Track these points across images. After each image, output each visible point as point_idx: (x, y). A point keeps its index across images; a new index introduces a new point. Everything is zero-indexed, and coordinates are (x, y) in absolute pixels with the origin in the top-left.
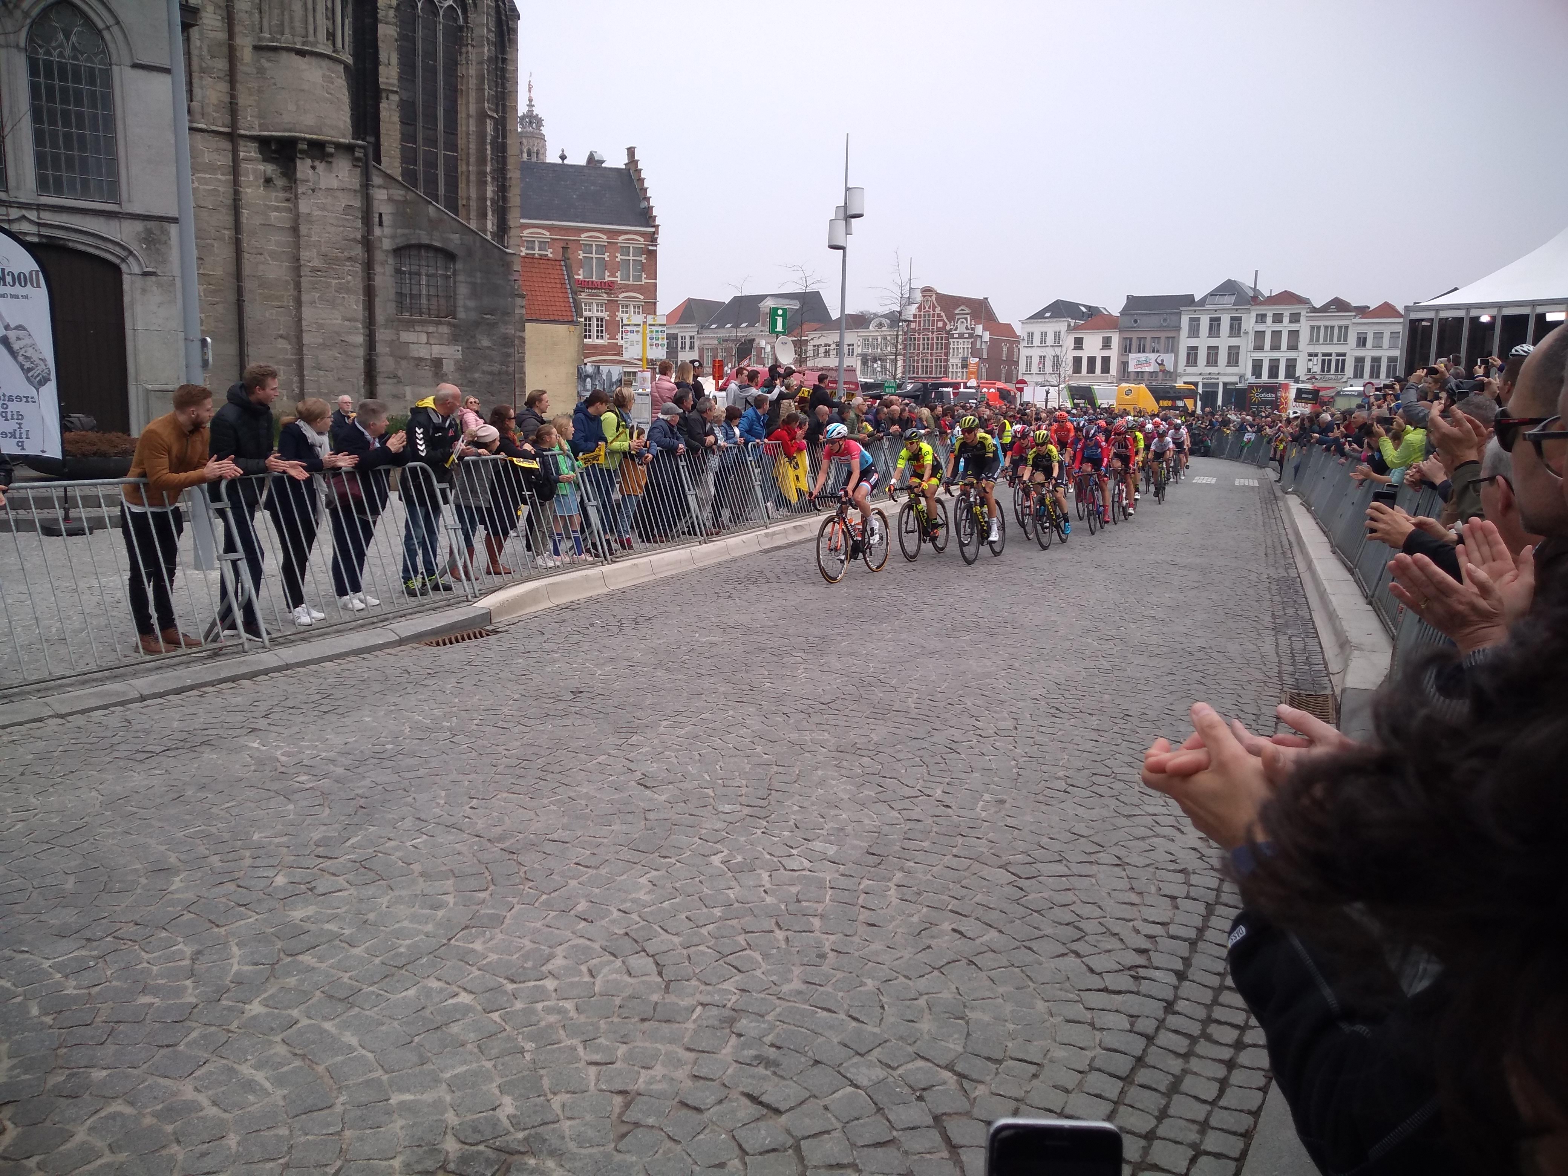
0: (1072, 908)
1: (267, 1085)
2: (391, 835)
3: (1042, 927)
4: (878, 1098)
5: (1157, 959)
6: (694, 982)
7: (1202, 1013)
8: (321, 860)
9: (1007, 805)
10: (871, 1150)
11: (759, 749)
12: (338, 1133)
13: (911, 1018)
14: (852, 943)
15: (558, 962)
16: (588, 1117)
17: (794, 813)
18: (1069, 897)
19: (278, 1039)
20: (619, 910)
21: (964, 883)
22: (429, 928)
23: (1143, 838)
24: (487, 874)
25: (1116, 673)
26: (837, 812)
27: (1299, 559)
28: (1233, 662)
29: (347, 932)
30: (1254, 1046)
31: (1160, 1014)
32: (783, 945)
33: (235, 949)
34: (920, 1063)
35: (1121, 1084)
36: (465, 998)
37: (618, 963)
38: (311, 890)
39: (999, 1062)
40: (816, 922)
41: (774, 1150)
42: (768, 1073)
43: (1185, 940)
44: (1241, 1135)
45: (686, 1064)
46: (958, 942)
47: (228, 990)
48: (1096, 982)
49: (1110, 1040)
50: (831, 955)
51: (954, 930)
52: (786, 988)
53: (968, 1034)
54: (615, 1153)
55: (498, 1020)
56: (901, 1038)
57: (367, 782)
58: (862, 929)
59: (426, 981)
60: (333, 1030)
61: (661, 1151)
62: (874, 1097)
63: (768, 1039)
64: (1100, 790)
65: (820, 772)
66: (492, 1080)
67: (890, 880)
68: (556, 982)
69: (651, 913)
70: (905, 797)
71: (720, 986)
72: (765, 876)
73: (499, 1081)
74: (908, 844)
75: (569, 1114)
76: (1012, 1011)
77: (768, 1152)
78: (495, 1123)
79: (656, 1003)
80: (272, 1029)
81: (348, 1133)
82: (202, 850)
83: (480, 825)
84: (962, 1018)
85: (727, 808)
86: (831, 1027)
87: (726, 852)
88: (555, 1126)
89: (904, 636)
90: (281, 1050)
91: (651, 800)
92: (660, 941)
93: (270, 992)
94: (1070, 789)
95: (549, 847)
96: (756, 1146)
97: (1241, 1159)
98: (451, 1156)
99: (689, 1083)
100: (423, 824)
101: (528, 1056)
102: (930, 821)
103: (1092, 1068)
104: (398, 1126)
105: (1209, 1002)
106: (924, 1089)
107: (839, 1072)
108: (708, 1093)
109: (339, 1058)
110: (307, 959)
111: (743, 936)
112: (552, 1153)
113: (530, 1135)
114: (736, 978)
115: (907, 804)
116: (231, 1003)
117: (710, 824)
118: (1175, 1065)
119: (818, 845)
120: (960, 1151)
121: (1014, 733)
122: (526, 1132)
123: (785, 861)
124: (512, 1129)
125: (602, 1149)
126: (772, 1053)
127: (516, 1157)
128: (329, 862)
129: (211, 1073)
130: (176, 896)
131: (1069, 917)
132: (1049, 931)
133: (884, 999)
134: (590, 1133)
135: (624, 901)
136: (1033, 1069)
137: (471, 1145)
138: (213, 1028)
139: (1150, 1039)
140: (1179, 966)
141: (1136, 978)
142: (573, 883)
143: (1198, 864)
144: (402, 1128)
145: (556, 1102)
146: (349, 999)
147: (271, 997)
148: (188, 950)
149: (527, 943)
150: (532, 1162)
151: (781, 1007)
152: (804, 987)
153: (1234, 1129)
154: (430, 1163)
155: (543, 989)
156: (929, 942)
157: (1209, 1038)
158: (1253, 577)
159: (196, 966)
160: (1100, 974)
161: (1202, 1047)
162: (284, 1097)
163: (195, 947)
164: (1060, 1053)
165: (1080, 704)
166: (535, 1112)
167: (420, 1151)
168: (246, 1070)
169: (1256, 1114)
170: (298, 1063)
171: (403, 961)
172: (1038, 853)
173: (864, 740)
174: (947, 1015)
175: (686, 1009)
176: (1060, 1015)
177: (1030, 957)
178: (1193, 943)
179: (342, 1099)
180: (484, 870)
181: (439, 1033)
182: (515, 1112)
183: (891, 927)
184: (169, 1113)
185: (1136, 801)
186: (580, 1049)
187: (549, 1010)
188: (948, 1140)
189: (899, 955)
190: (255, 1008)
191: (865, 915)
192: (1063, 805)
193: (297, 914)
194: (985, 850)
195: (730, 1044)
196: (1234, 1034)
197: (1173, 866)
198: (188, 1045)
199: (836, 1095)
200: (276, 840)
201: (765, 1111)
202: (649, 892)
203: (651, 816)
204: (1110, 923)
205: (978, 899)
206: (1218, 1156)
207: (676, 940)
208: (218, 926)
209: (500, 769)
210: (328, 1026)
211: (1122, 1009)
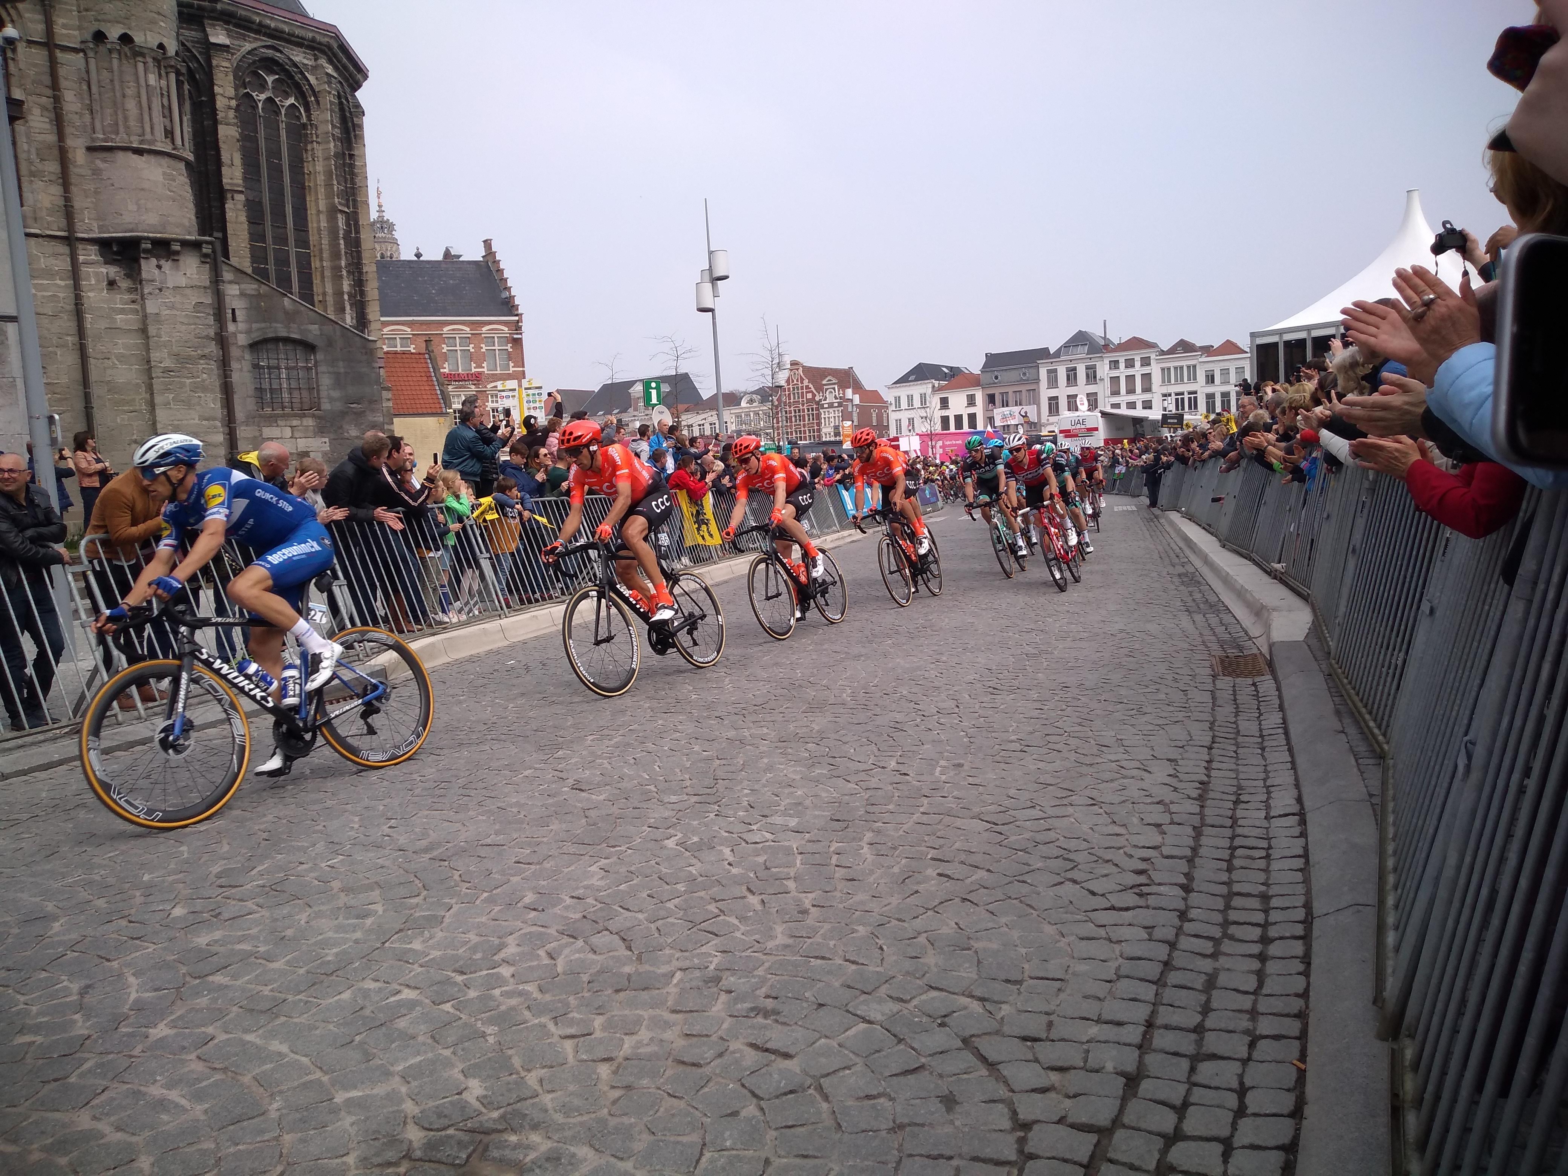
0: (1057, 844)
1: (183, 1102)
2: (302, 860)
3: (1031, 863)
4: (897, 1030)
5: (1157, 877)
6: (667, 951)
7: (1219, 918)
8: (224, 889)
9: (966, 767)
10: (901, 1078)
11: (697, 748)
12: (276, 1138)
13: (914, 954)
14: (834, 897)
15: (511, 950)
16: (572, 1088)
17: (747, 795)
18: (1052, 835)
19: (193, 1056)
20: (573, 897)
21: (938, 834)
22: (358, 935)
23: (1112, 780)
24: (417, 882)
25: (1045, 656)
26: (792, 790)
27: (1192, 557)
28: (1155, 638)
29: (262, 949)
30: (1281, 938)
31: (1177, 922)
32: (759, 907)
33: (132, 980)
34: (934, 994)
35: (1155, 987)
36: (408, 994)
37: (580, 943)
38: (215, 916)
39: (1019, 982)
40: (791, 885)
41: (791, 1092)
42: (769, 1021)
43: (1181, 858)
44: (1295, 1016)
45: (674, 1025)
46: (948, 884)
47: (127, 1017)
48: (1101, 902)
49: (1130, 950)
50: (813, 910)
51: (940, 875)
52: (770, 944)
53: (979, 962)
54: (610, 1118)
55: (452, 1010)
56: (908, 973)
57: (270, 817)
58: (841, 885)
59: (361, 984)
60: (258, 1041)
61: (662, 1109)
62: (892, 1029)
63: (763, 991)
64: (1057, 747)
65: (766, 760)
66: (453, 1066)
67: (861, 840)
68: (512, 970)
69: (609, 895)
70: (857, 772)
71: (698, 951)
72: (727, 851)
73: (461, 1066)
74: (871, 809)
75: (549, 1087)
76: (1020, 937)
77: (785, 1094)
78: (463, 1106)
79: (629, 975)
80: (184, 1048)
81: (287, 1138)
82: (84, 895)
83: (402, 840)
84: (969, 949)
85: (674, 798)
86: (830, 972)
87: (680, 835)
88: (535, 1100)
89: (825, 647)
90: (199, 1067)
91: (588, 799)
92: (623, 919)
93: (179, 1014)
94: (1026, 749)
95: (483, 852)
96: (771, 1090)
97: (1303, 1036)
98: (416, 1145)
99: (682, 1042)
100: (337, 847)
101: (491, 1040)
102: (890, 787)
103: (1119, 977)
104: (347, 1121)
105: (1222, 908)
106: (945, 1016)
107: (848, 1011)
108: (705, 1049)
109: (269, 1066)
110: (218, 979)
111: (714, 905)
112: (535, 1127)
113: (505, 1112)
114: (714, 942)
115: (863, 777)
116: (131, 1030)
117: (657, 813)
118: (1207, 965)
119: (777, 820)
120: (999, 1067)
121: (956, 710)
122: (502, 1110)
123: (744, 836)
124: (484, 1110)
125: (593, 1116)
126: (770, 1004)
127: (493, 1136)
128: (234, 891)
129: (113, 1099)
130: (56, 939)
131: (1058, 852)
132: (1040, 865)
133: (880, 942)
134: (577, 1102)
135: (577, 888)
136: (1058, 984)
137: (438, 1130)
138: (111, 1056)
139: (1172, 945)
140: (1183, 880)
141: (1141, 895)
142: (515, 879)
143: (1174, 796)
144: (352, 1124)
145: (532, 1079)
146: (274, 1009)
147: (180, 1018)
148: (75, 987)
149: (473, 938)
150: (513, 1138)
151: (768, 962)
152: (790, 941)
153: (1286, 1012)
154: (391, 1154)
155: (499, 976)
156: (916, 888)
157: (1232, 938)
158: (1154, 574)
159: (85, 1000)
160: (1103, 895)
161: (1227, 946)
162: (206, 1112)
163: (84, 982)
164: (1082, 967)
165: (1016, 683)
166: (509, 1090)
167: (376, 1143)
168: (156, 1091)
169: (1305, 995)
170: (218, 1076)
171: (332, 967)
172: (1008, 803)
173: (804, 730)
174: (952, 948)
175: (664, 975)
176: (1072, 934)
177: (1025, 889)
178: (1190, 861)
179: (275, 1106)
180: (412, 878)
181: (384, 1028)
182: (485, 1093)
183: (871, 879)
184: (62, 1146)
185: (1095, 751)
186: (551, 1026)
187: (507, 995)
188: (984, 1059)
189: (887, 902)
190: (161, 1031)
191: (840, 873)
192: (1021, 763)
193: (202, 940)
194: (954, 806)
195: (720, 1001)
196: (1258, 931)
197: (1149, 800)
198: (82, 1076)
199: (849, 1033)
200: (171, 878)
201: (773, 1057)
202: (602, 878)
203: (592, 814)
204: (1101, 853)
205: (957, 845)
206: (1277, 1038)
207: (640, 916)
208: (108, 960)
209: (417, 791)
210: (249, 1037)
211: (1135, 922)
